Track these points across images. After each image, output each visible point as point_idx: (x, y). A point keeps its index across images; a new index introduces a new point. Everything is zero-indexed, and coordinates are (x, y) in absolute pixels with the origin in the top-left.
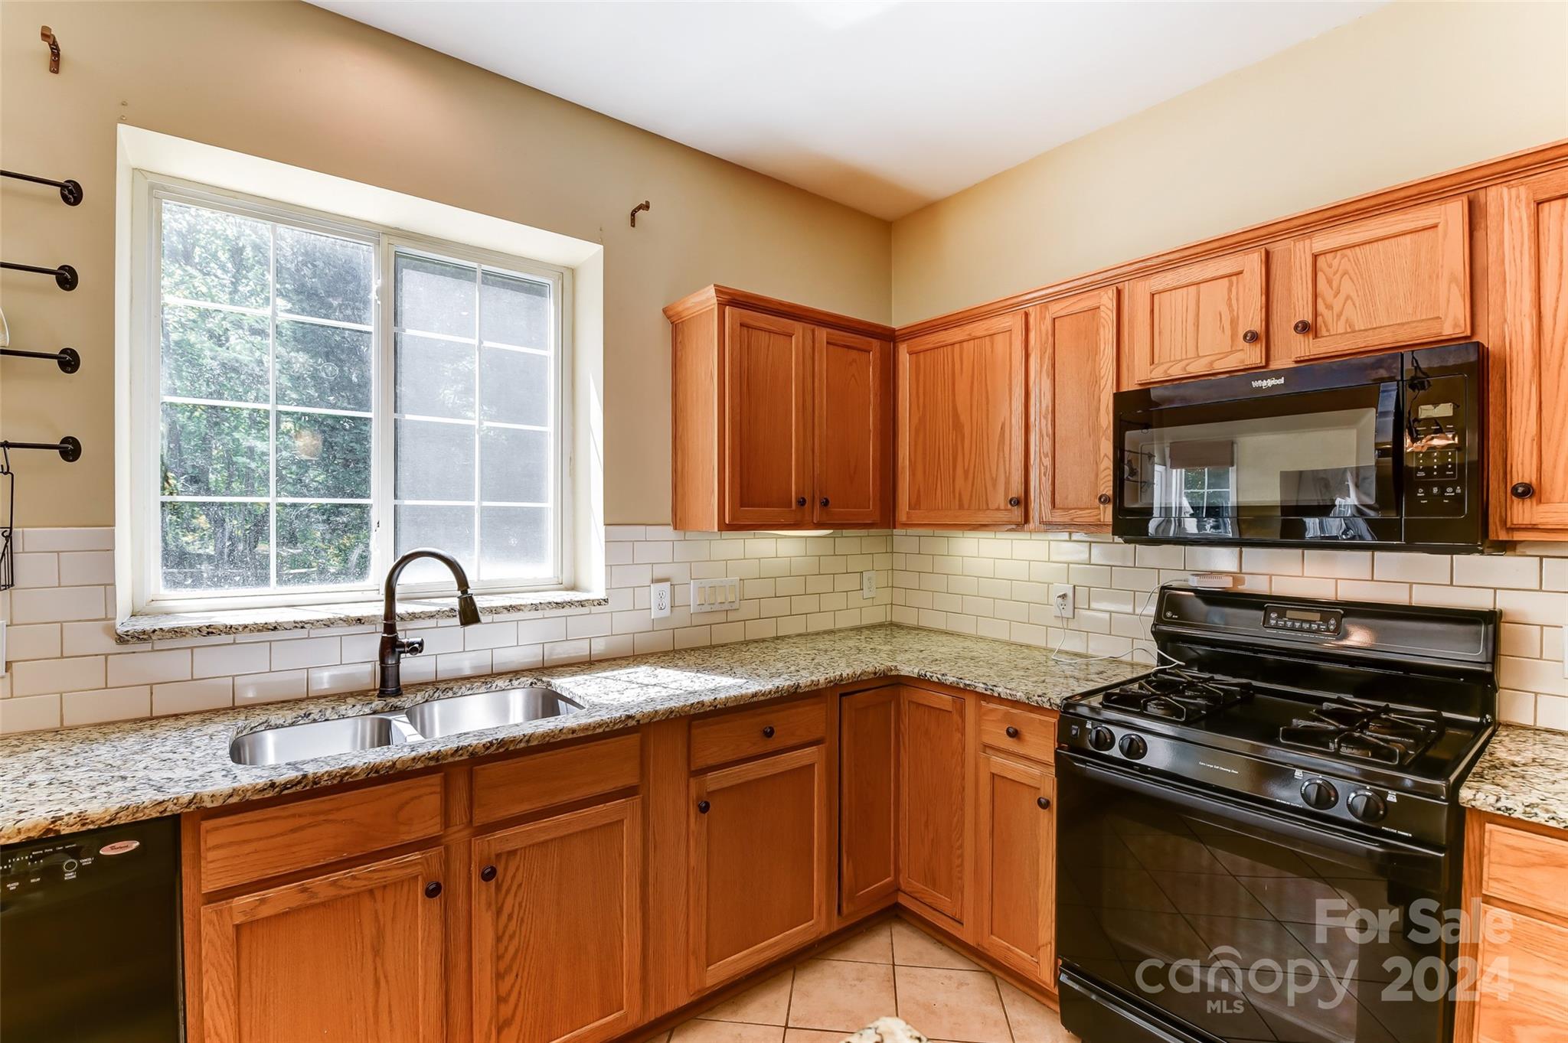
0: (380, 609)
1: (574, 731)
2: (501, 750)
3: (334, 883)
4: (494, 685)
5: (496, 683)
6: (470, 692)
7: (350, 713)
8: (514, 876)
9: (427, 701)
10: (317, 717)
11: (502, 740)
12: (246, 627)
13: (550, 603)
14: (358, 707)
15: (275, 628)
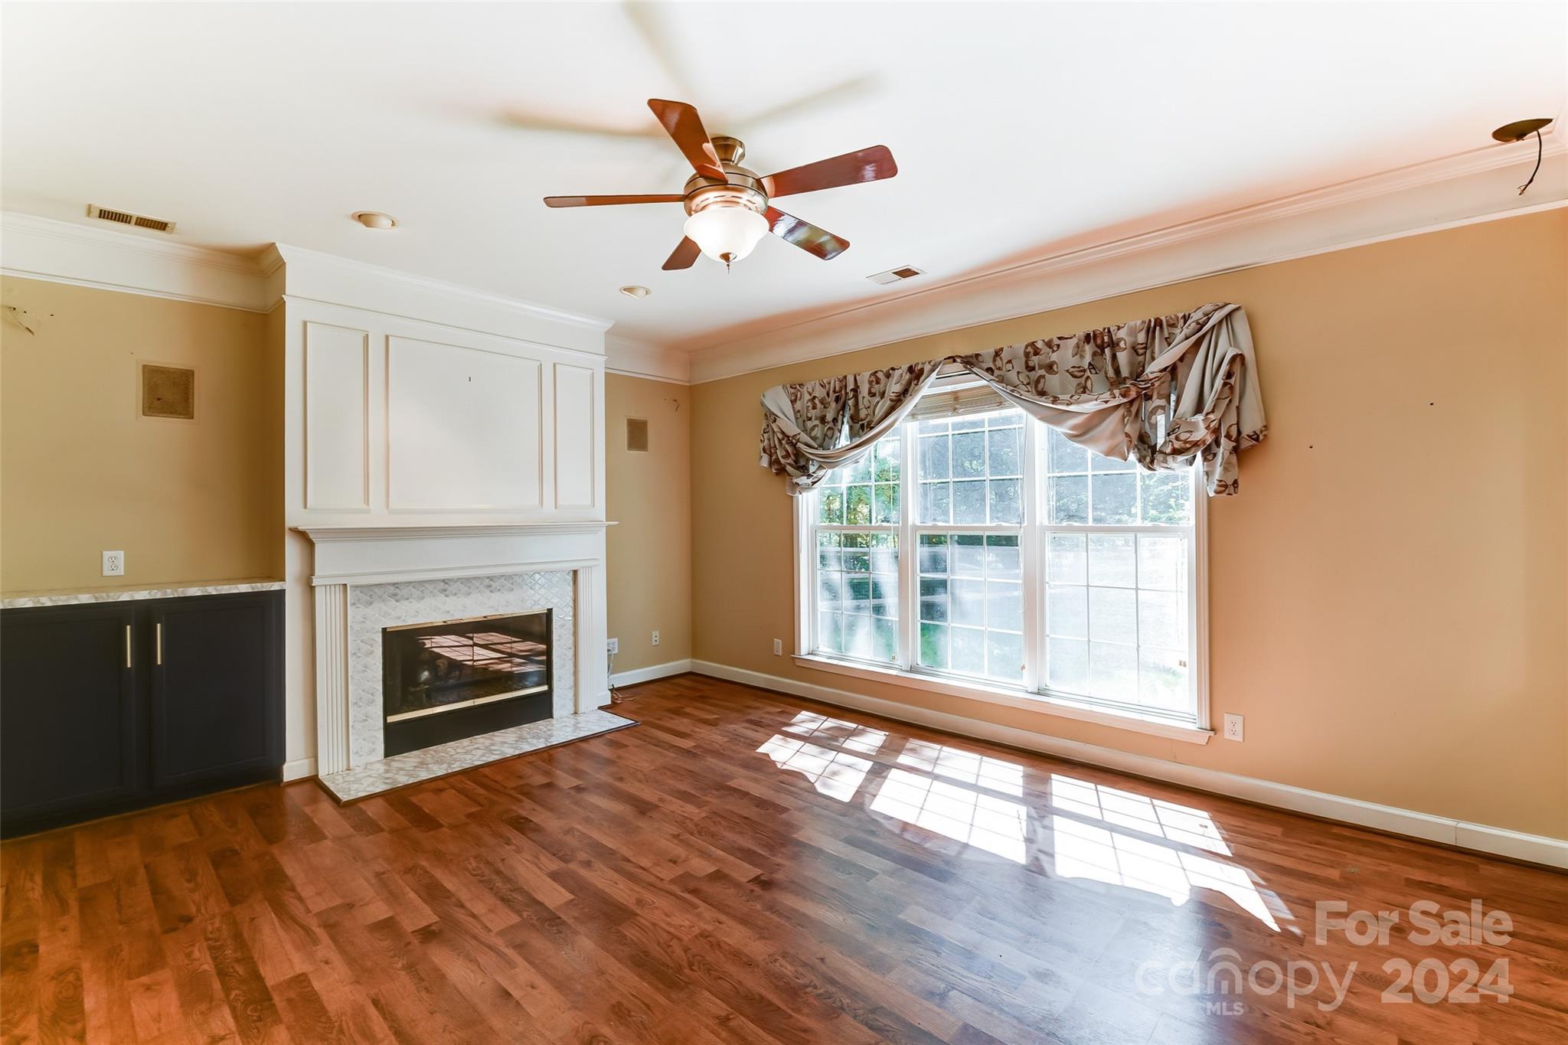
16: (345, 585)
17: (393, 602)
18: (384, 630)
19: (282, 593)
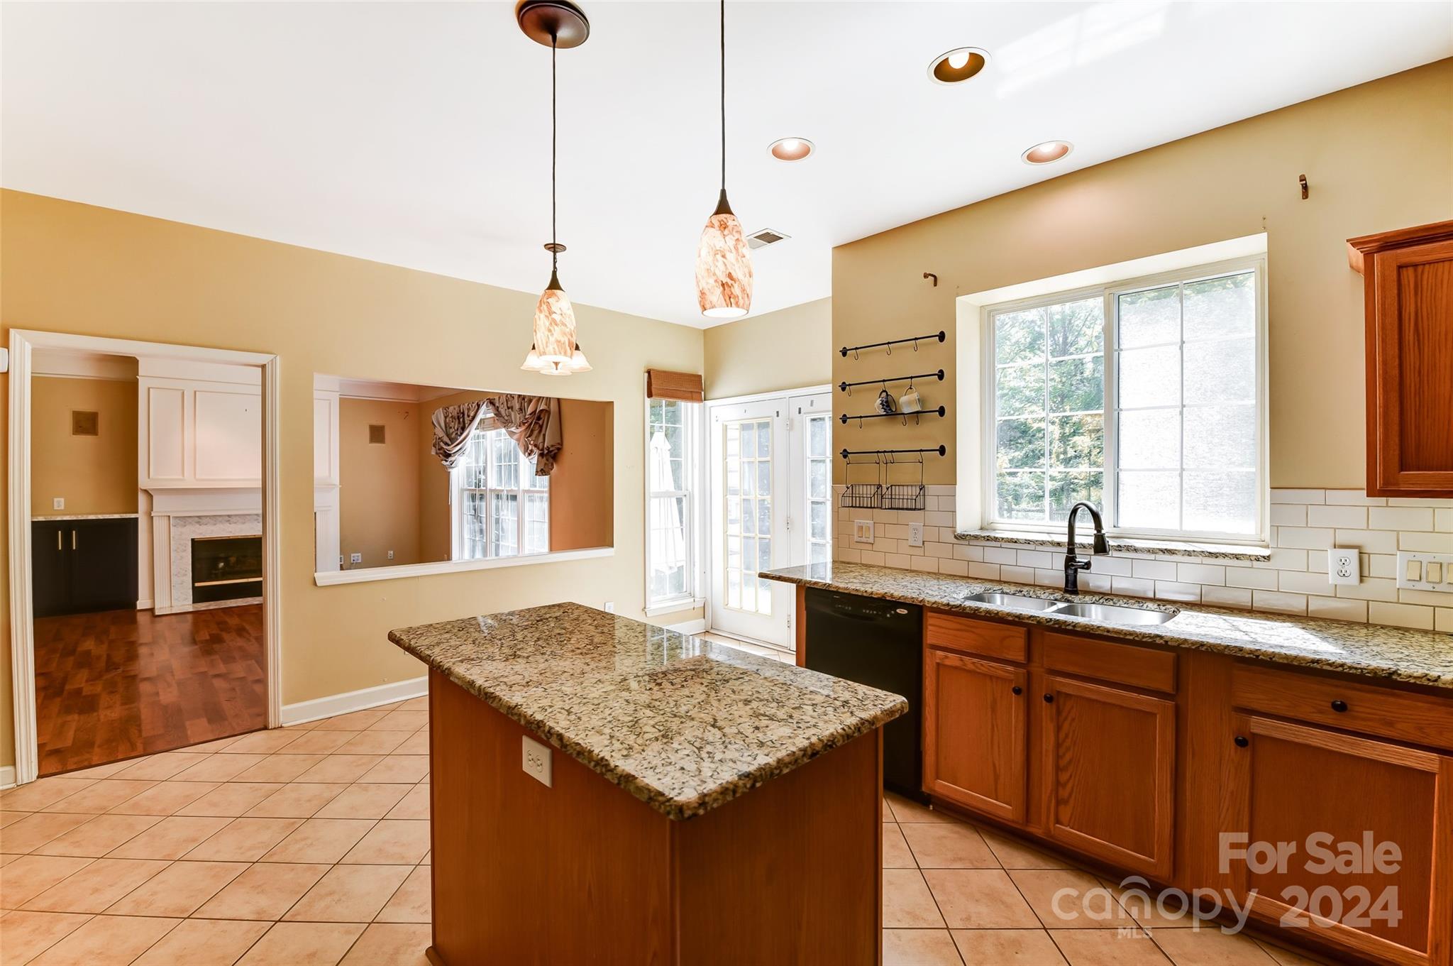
0: (1065, 539)
1: (1108, 631)
2: (1057, 626)
3: (974, 663)
4: (1145, 605)
5: (1147, 604)
6: (1126, 605)
7: (1042, 596)
8: (1069, 712)
9: (1094, 603)
10: (1026, 594)
11: (1058, 620)
12: (1003, 539)
13: (1203, 552)
14: (1047, 594)
15: (1016, 542)
16: (169, 516)
17: (198, 526)
18: (193, 540)
19: (136, 519)
